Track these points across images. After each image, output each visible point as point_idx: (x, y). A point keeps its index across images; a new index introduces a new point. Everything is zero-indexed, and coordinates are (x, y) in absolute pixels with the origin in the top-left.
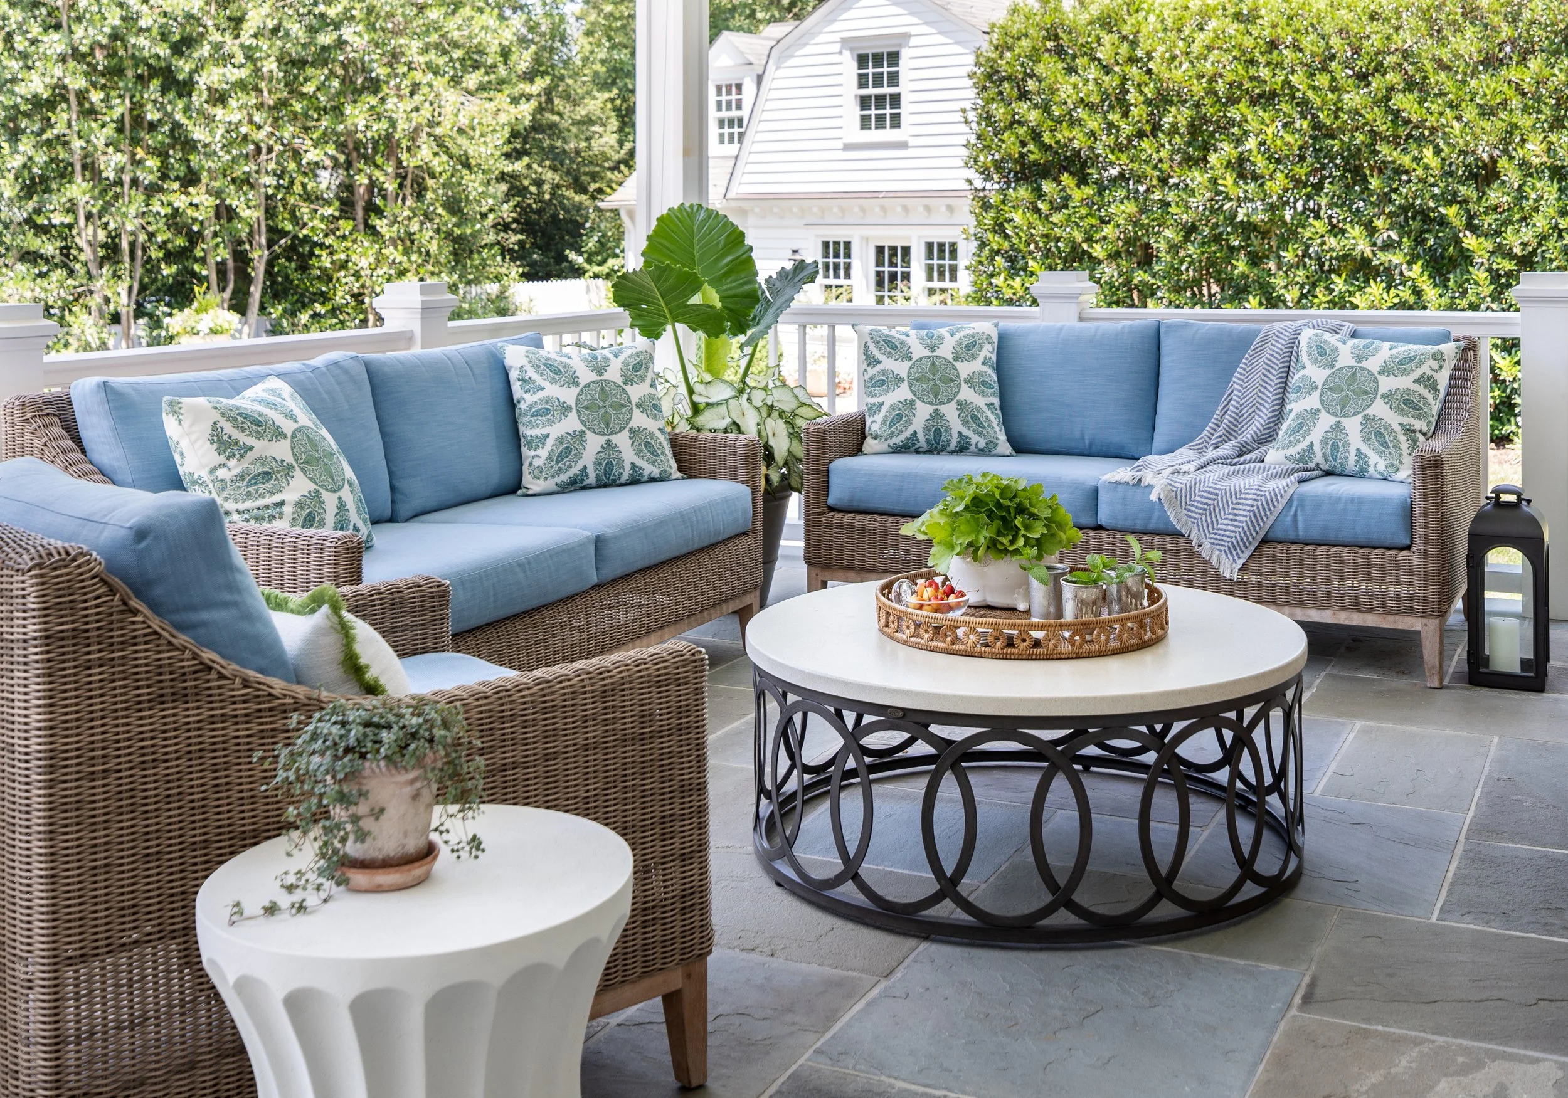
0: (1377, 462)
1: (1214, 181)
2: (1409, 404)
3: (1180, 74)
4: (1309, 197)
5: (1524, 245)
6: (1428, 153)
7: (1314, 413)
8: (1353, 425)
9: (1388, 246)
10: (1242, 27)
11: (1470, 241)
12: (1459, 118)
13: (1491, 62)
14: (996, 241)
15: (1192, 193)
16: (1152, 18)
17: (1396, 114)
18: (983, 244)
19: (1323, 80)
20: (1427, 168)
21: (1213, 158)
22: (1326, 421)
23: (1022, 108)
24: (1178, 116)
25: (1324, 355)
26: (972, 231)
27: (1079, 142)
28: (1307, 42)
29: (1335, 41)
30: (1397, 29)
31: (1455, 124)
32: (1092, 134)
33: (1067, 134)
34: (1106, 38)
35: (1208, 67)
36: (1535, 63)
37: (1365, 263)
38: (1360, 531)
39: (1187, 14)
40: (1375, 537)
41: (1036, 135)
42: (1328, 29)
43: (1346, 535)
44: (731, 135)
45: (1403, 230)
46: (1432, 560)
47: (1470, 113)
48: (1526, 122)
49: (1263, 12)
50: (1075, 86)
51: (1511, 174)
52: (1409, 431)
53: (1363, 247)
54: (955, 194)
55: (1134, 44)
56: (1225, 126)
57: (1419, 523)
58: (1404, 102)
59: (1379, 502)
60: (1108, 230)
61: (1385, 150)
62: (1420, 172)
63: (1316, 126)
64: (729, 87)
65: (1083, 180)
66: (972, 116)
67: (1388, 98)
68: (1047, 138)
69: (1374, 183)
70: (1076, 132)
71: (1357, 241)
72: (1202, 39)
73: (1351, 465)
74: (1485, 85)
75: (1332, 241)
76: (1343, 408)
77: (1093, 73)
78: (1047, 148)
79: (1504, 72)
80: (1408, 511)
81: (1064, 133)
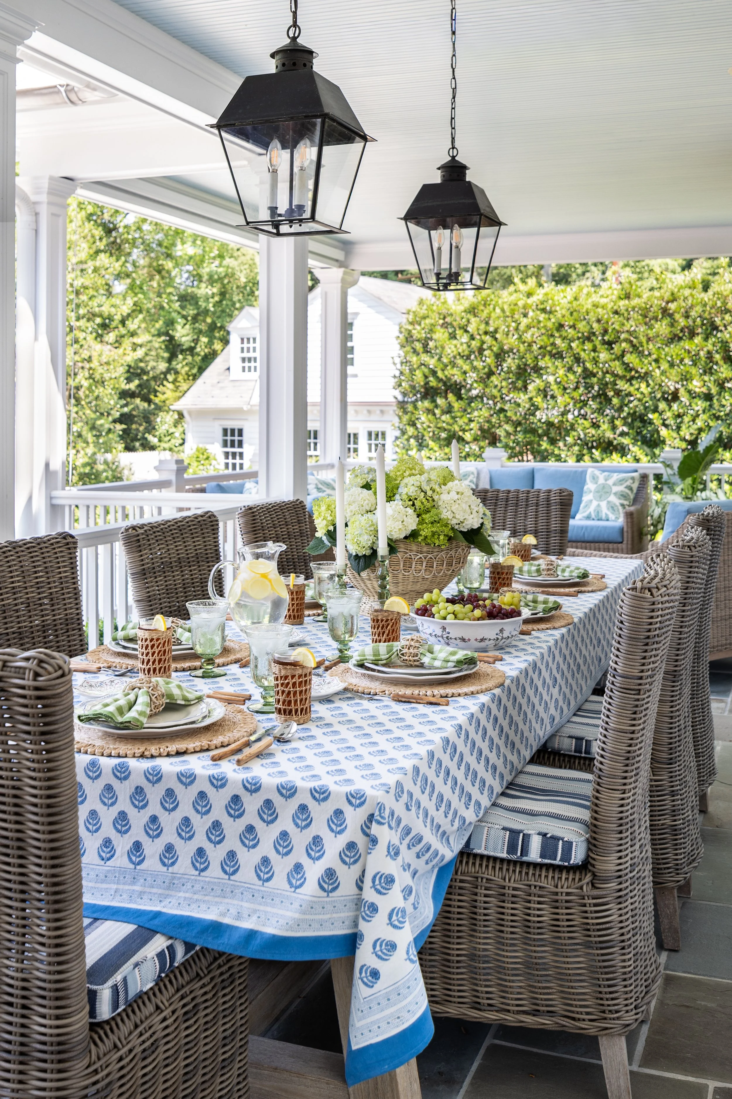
0: (612, 517)
1: (531, 399)
2: (624, 496)
3: (512, 341)
4: (581, 408)
5: (691, 434)
6: (643, 385)
7: (591, 501)
8: (604, 504)
9: (623, 434)
10: (547, 316)
11: (664, 432)
12: (659, 367)
13: (675, 339)
14: (411, 431)
15: (519, 405)
16: (498, 310)
17: (627, 365)
18: (403, 432)
19: (588, 346)
20: (642, 393)
21: (530, 387)
22: (595, 503)
23: (425, 358)
24: (510, 363)
25: (594, 478)
26: (397, 425)
27: (458, 378)
28: (582, 326)
29: (595, 325)
30: (628, 319)
31: (657, 371)
32: (465, 373)
33: (451, 372)
34: (473, 320)
35: (528, 336)
36: (698, 340)
37: (610, 443)
38: (606, 537)
39: (516, 308)
40: (611, 539)
41: (434, 373)
42: (593, 318)
43: (601, 539)
44: (250, 367)
45: (631, 426)
46: (630, 546)
47: (664, 366)
48: (694, 371)
49: (558, 308)
50: (456, 346)
51: (684, 398)
52: (622, 505)
53: (609, 434)
54: (387, 404)
55: (487, 323)
56: (537, 370)
57: (625, 534)
58: (630, 358)
59: (613, 528)
60: (472, 425)
61: (621, 385)
62: (639, 396)
63: (585, 369)
64: (248, 339)
65: (460, 398)
66: (398, 361)
67: (623, 356)
68: (440, 374)
69: (615, 401)
70: (455, 371)
71: (606, 431)
72: (524, 322)
73: (604, 517)
74: (674, 350)
75: (593, 431)
76: (600, 498)
77: (465, 338)
78: (440, 380)
79: (682, 343)
80: (622, 530)
81: (450, 371)
